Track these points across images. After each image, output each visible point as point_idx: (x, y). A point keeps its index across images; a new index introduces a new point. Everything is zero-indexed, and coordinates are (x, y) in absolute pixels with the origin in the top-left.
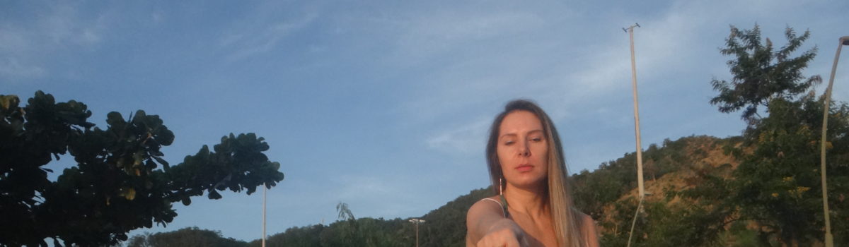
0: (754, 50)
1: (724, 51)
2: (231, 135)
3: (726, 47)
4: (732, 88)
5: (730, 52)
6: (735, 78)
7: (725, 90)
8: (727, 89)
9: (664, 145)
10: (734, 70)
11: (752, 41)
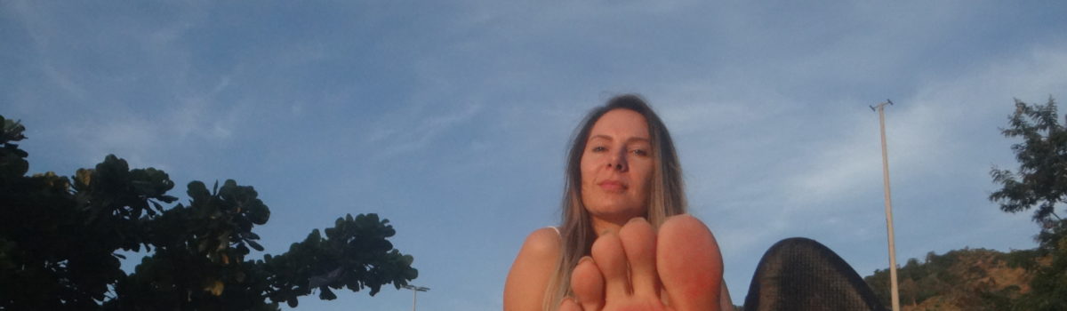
0: (1048, 131)
1: (1007, 132)
2: (349, 216)
3: (1010, 126)
4: (1019, 179)
5: (1015, 133)
6: (1023, 167)
7: (1010, 182)
8: (1013, 182)
9: (927, 260)
10: (1022, 157)
11: (1045, 119)
